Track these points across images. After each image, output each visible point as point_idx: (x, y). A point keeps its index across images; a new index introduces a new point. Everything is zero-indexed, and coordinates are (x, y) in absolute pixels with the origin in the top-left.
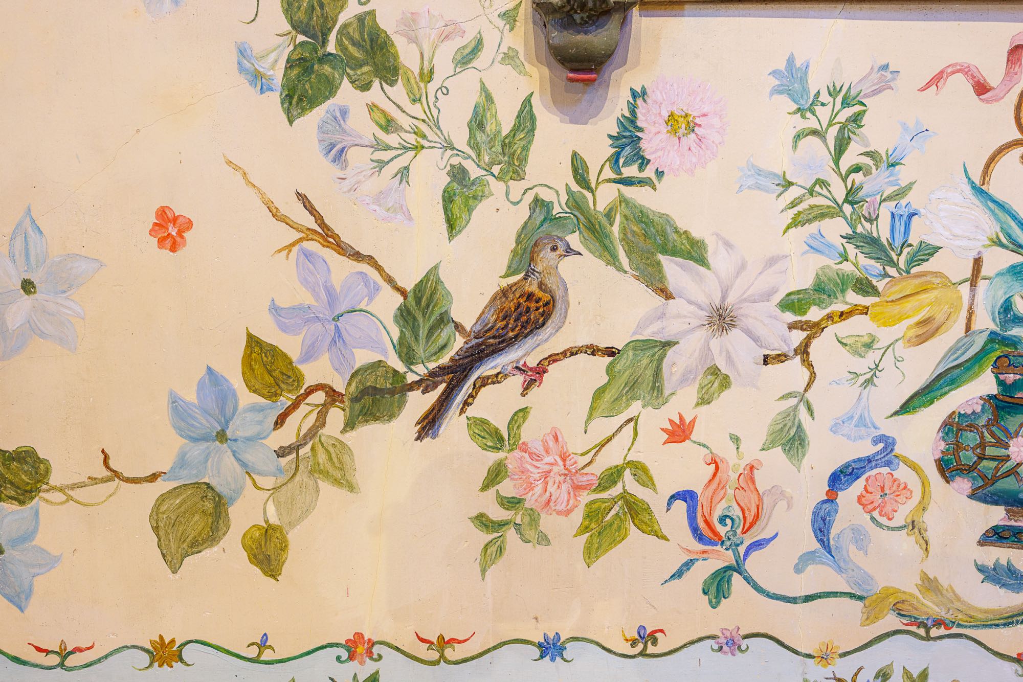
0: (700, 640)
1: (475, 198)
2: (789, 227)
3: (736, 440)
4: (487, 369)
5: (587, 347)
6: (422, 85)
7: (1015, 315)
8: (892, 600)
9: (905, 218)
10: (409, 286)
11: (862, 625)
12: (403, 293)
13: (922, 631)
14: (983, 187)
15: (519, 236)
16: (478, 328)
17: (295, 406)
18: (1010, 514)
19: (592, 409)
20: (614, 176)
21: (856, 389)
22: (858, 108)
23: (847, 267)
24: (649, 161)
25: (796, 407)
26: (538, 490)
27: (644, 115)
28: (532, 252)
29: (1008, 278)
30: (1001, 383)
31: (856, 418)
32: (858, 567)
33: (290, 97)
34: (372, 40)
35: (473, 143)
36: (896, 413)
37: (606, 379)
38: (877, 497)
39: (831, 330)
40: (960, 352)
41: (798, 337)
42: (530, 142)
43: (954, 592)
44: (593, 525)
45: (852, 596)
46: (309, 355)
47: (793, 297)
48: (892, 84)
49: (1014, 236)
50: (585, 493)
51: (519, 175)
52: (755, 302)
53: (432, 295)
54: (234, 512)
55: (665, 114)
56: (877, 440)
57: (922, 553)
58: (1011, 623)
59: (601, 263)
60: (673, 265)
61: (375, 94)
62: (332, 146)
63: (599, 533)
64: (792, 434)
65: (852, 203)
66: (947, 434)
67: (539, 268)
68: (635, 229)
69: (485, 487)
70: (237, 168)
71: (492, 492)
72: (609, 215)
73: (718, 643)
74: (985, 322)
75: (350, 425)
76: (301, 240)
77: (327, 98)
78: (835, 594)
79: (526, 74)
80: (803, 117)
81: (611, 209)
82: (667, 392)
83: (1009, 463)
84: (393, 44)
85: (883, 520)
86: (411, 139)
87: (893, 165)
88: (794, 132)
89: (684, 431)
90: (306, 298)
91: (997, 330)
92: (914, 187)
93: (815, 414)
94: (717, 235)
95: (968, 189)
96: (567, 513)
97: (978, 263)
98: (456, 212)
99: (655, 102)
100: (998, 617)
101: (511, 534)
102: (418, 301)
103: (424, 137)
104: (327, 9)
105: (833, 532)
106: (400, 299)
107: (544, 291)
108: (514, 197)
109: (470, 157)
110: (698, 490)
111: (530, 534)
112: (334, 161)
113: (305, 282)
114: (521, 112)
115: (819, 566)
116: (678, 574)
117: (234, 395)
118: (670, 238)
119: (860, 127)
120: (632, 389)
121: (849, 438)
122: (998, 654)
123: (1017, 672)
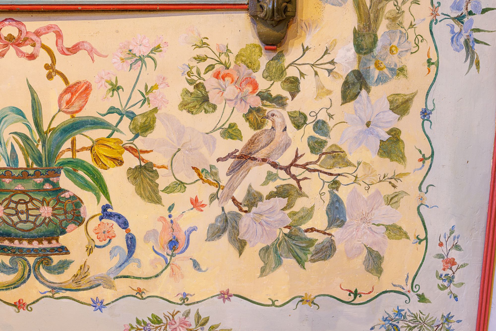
58: (9, 289)
100: (2, 286)
122: (5, 302)
123: (15, 310)
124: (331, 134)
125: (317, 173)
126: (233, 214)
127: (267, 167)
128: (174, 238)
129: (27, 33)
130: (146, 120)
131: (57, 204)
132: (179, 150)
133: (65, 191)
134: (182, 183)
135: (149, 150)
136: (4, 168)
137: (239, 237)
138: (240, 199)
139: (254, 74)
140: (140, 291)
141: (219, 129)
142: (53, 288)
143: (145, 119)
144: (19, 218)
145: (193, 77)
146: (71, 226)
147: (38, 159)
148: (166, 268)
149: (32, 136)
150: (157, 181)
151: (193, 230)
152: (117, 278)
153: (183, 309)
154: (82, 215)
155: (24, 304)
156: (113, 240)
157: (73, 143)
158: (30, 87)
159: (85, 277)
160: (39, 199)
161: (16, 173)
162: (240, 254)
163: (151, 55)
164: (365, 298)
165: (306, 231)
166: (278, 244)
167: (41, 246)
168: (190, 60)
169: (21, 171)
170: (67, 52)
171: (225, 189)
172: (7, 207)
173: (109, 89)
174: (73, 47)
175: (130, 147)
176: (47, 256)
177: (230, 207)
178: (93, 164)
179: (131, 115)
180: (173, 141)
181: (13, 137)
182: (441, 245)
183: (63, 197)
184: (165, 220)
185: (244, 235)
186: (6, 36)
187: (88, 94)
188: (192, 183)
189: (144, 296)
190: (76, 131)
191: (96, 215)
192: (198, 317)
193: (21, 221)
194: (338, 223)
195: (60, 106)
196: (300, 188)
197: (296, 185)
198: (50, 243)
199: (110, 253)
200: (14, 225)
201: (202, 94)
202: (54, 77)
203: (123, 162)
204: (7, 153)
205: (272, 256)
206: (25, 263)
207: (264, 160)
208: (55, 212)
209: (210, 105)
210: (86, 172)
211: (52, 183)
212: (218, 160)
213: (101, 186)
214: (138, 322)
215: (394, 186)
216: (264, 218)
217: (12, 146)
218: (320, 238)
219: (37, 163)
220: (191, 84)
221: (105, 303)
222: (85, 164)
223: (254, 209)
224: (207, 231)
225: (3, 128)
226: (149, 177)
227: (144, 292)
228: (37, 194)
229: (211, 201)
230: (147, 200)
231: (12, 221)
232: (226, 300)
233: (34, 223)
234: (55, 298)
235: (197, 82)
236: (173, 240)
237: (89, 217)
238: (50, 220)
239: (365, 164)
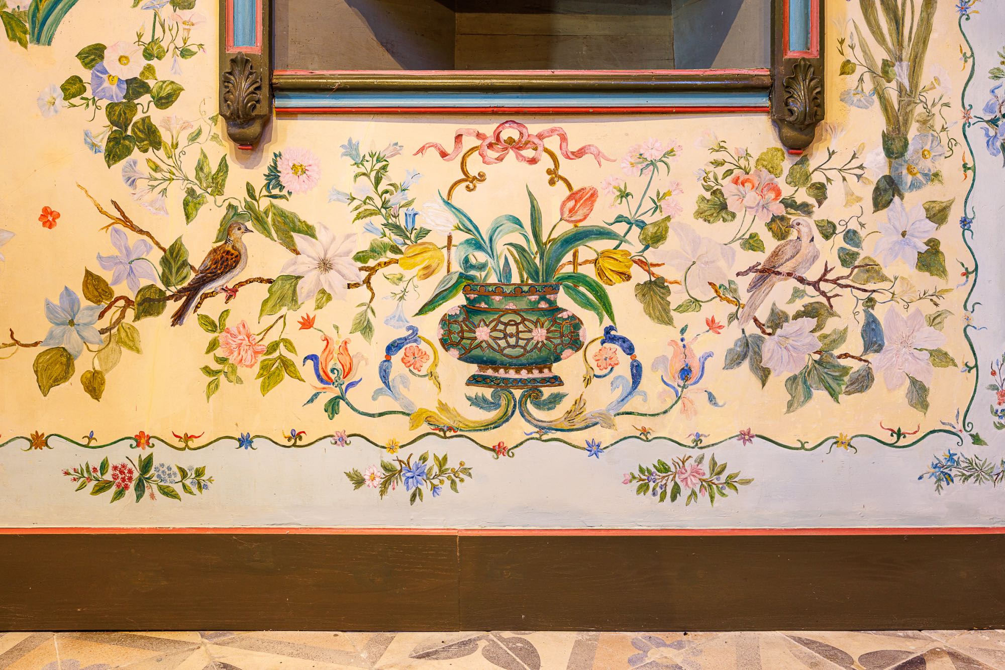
0: (325, 437)
1: (199, 204)
2: (355, 220)
3: (337, 328)
4: (207, 289)
5: (258, 278)
6: (173, 150)
7: (471, 264)
8: (425, 416)
9: (412, 215)
10: (167, 247)
11: (410, 430)
12: (164, 250)
13: (442, 434)
14: (449, 201)
15: (222, 222)
16: (202, 268)
17: (109, 307)
18: (481, 369)
19: (262, 310)
20: (267, 194)
21: (396, 302)
22: (384, 163)
23: (386, 240)
24: (284, 187)
25: (366, 310)
26: (236, 354)
27: (281, 165)
28: (228, 231)
29: (465, 246)
30: (468, 299)
31: (397, 316)
32: (405, 397)
33: (109, 155)
34: (148, 129)
35: (198, 178)
36: (417, 314)
37: (268, 295)
38: (411, 358)
39: (381, 271)
40: (445, 283)
41: (364, 274)
42: (226, 177)
43: (456, 411)
44: (265, 373)
45: (403, 413)
46: (116, 281)
47: (360, 254)
48: (400, 152)
49: (466, 225)
50: (260, 355)
51: (220, 193)
52: (341, 256)
53: (179, 251)
54: (77, 363)
55: (291, 165)
56: (409, 328)
57: (438, 390)
58: (488, 429)
59: (263, 236)
60: (299, 238)
61: (150, 154)
62: (129, 178)
63: (269, 378)
64: (365, 325)
65: (385, 208)
66: (444, 325)
67: (232, 239)
68: (279, 220)
69: (208, 352)
70: (82, 188)
71: (211, 354)
72: (266, 213)
73: (334, 439)
74: (457, 268)
75: (137, 318)
76: (113, 223)
77: (127, 156)
78: (394, 412)
79: (223, 145)
80: (358, 167)
81: (267, 210)
82: (299, 302)
83: (476, 341)
84: (158, 131)
85: (416, 371)
86: (168, 175)
87: (404, 190)
88: (354, 174)
89: (309, 323)
90: (115, 252)
91: (463, 272)
92: (415, 201)
93: (376, 314)
94: (320, 223)
95: (441, 202)
96: (251, 366)
97: (450, 238)
98: (190, 211)
99: (286, 159)
100: (480, 425)
101: (222, 377)
102: (172, 254)
103: (174, 174)
104: (127, 115)
105: (391, 378)
106: (163, 253)
107: (235, 250)
108: (219, 203)
109: (196, 184)
110: (319, 355)
111: (232, 378)
112: (130, 185)
113: (115, 244)
114: (221, 163)
115: (385, 396)
116: (311, 401)
117: (78, 301)
118: (297, 224)
119: (386, 172)
120: (281, 300)
121: (394, 327)
122: (482, 446)
123: (493, 456)
124: (864, 244)
125: (850, 289)
126: (755, 337)
127: (793, 283)
128: (687, 366)
129: (529, 136)
130: (657, 230)
131: (552, 326)
132: (694, 263)
133: (563, 310)
134: (697, 300)
135: (660, 263)
136: (494, 284)
137: (762, 364)
138: (763, 320)
139: (776, 180)
140: (645, 432)
141: (738, 239)
142: (542, 428)
143: (656, 228)
144: (507, 342)
145: (709, 183)
146: (568, 352)
147: (534, 274)
148: (676, 402)
149: (529, 248)
150: (669, 299)
151: (709, 356)
152: (618, 414)
153: (696, 453)
154: (581, 339)
155: (504, 448)
156: (616, 368)
157: (575, 255)
158: (530, 194)
159: (580, 414)
160: (532, 319)
161: (508, 290)
162: (764, 385)
163: (663, 159)
164: (910, 439)
165: (839, 357)
166: (807, 373)
167: (530, 376)
168: (706, 165)
169: (514, 287)
170: (572, 156)
171: (746, 308)
172: (494, 329)
173: (618, 196)
174: (578, 151)
175: (639, 259)
176: (536, 389)
177: (752, 329)
178: (597, 279)
179: (641, 224)
180: (687, 254)
181: (508, 249)
182: (993, 373)
183: (560, 318)
184: (676, 344)
185: (767, 362)
186: (506, 139)
187: (593, 202)
188: (708, 301)
189: (650, 437)
190: (579, 242)
191: (597, 339)
192: (714, 463)
193: (509, 346)
194: (875, 347)
195: (562, 214)
196: (831, 306)
197: (826, 303)
198: (541, 372)
199: (612, 383)
200: (502, 351)
201: (720, 201)
202: (557, 183)
203: (631, 277)
204: (499, 266)
205: (801, 387)
206: (510, 397)
207: (789, 274)
208: (549, 335)
209: (728, 213)
210: (588, 288)
211: (549, 302)
212: (738, 274)
213: (604, 305)
214: (641, 470)
215: (936, 305)
216: (790, 341)
217: (506, 259)
218: (855, 366)
219: (533, 278)
220: (707, 190)
221: (602, 447)
222: (587, 279)
223: (779, 331)
224: (724, 357)
225: (497, 239)
226: (660, 294)
227: (649, 433)
228: (531, 313)
229: (730, 322)
230: (656, 321)
231: (499, 346)
232: (747, 442)
233: (524, 348)
234: (543, 441)
235: (715, 189)
236: (686, 368)
237: (589, 341)
238: (544, 344)
239: (903, 278)
